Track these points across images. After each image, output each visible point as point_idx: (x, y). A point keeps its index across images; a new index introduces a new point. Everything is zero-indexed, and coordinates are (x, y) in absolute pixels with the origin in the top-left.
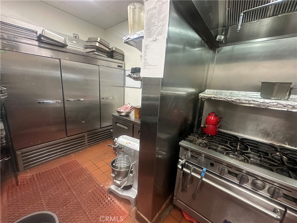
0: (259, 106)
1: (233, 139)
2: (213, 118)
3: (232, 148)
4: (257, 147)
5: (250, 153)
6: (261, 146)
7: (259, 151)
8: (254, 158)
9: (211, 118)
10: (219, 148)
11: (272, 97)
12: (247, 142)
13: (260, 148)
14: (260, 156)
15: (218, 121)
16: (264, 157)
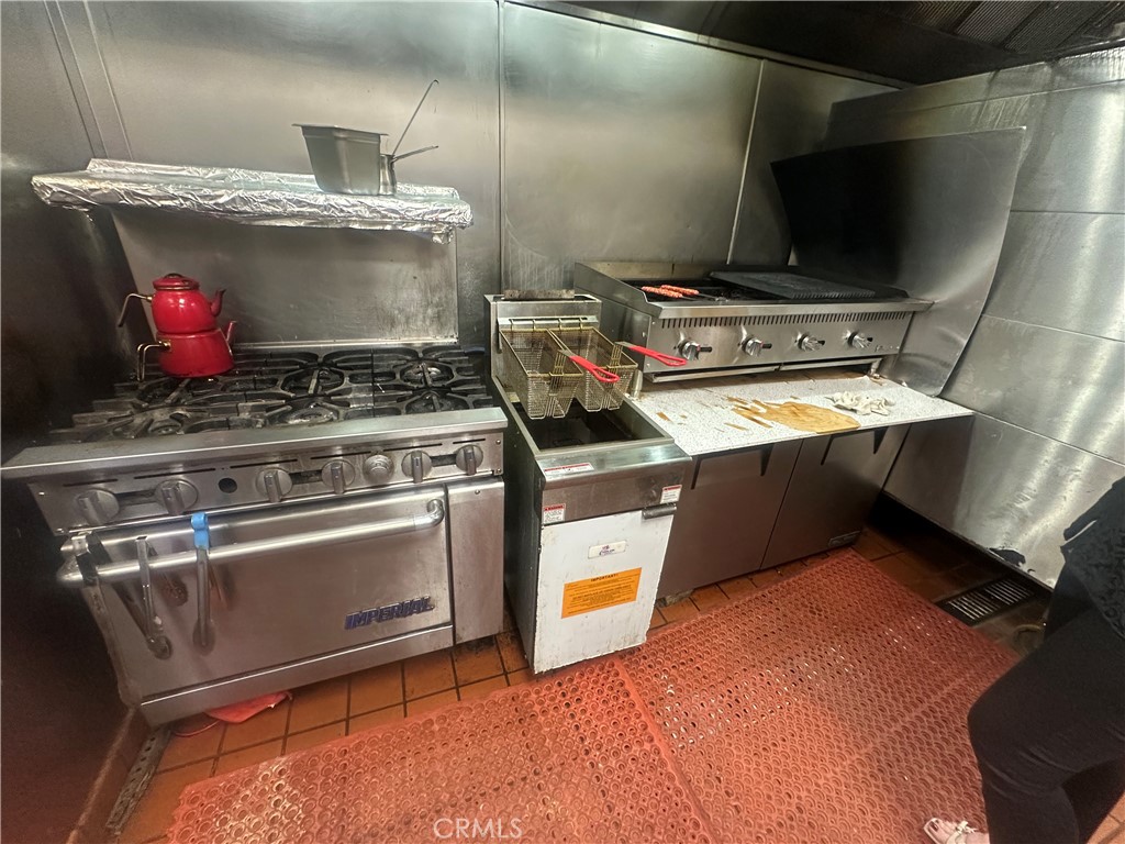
0: (322, 223)
1: (297, 364)
2: (182, 301)
3: (292, 395)
4: (371, 366)
5: (349, 391)
6: (382, 359)
7: (375, 375)
8: (358, 400)
9: (171, 301)
10: (244, 412)
11: (344, 184)
12: (343, 361)
13: (378, 367)
14: (375, 389)
15: (214, 307)
16: (385, 388)
